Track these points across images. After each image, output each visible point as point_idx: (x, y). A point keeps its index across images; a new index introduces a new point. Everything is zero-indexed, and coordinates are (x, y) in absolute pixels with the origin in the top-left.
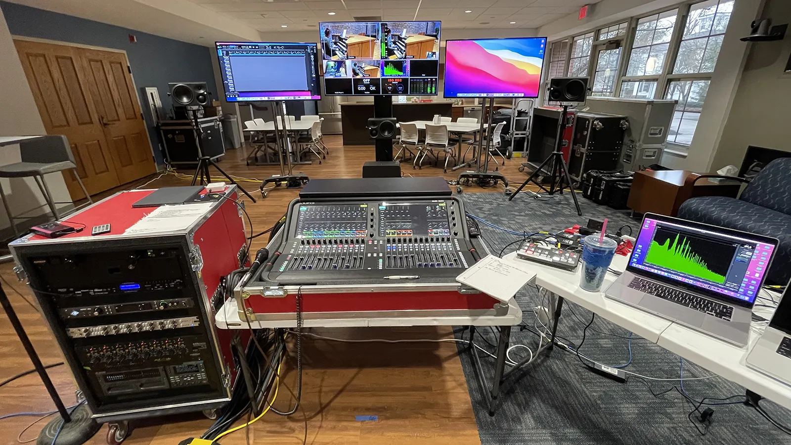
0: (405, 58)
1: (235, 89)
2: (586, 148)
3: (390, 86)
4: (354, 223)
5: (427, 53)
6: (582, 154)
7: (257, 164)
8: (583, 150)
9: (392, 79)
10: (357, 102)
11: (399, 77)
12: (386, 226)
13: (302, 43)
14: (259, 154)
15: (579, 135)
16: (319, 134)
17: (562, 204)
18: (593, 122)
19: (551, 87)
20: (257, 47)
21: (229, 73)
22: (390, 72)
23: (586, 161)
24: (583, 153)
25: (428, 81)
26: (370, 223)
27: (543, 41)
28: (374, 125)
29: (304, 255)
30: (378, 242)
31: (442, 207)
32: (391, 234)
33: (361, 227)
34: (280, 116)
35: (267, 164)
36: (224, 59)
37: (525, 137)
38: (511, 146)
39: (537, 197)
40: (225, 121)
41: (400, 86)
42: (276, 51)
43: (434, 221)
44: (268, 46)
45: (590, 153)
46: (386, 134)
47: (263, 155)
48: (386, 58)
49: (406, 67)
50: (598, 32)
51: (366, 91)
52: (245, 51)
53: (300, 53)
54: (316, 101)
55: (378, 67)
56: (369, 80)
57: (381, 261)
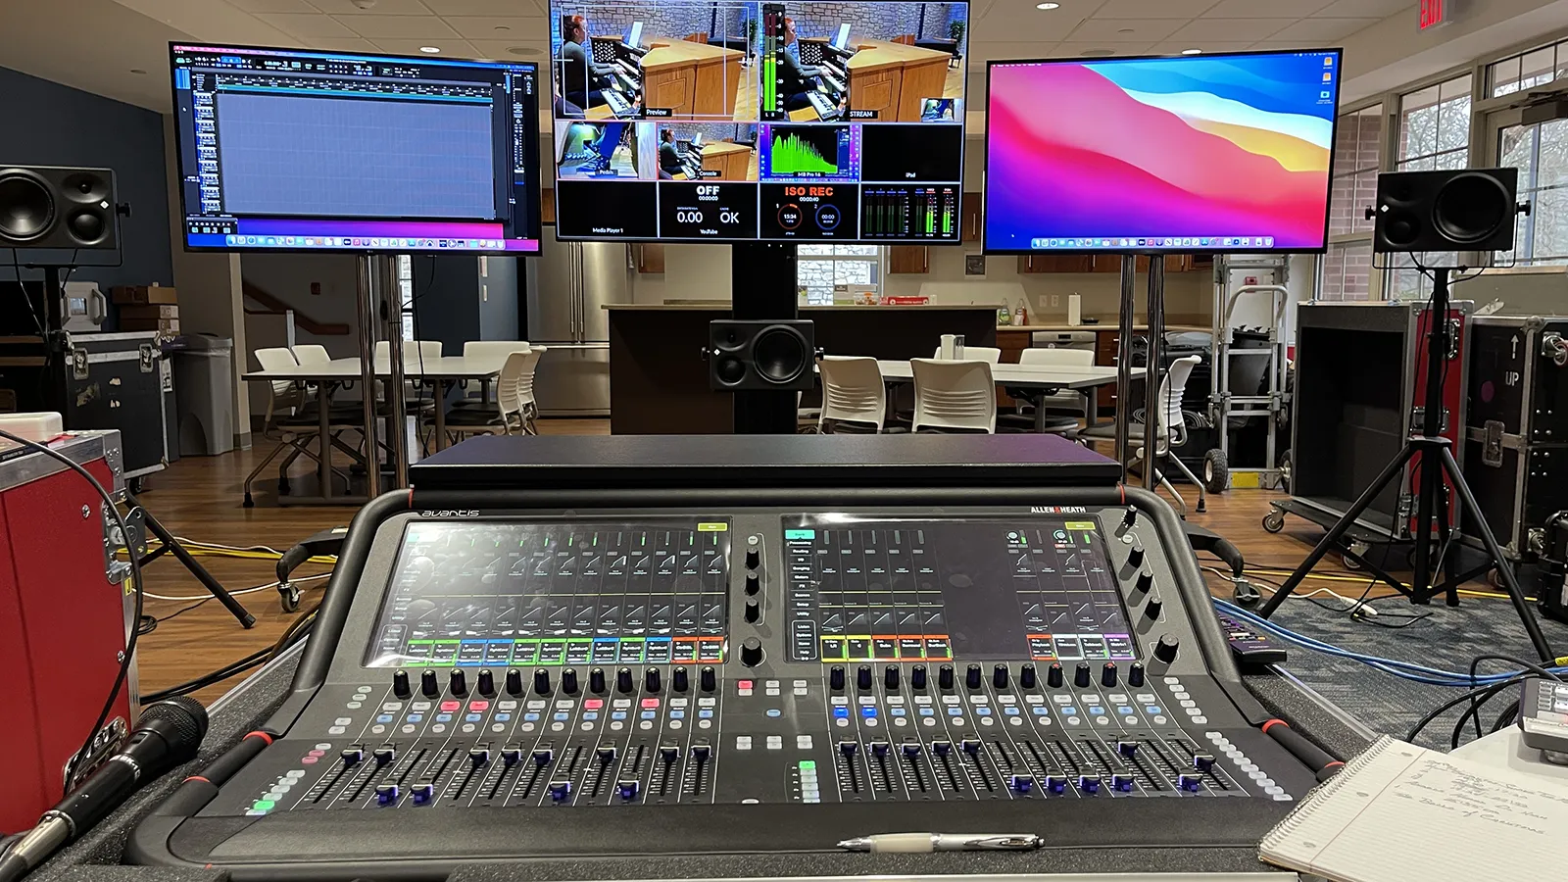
0: (847, 117)
1: (222, 204)
2: (1524, 432)
3: (791, 211)
4: (667, 600)
5: (924, 101)
6: (1511, 455)
7: (283, 499)
8: (1510, 440)
9: (797, 186)
10: (666, 302)
11: (826, 181)
12: (816, 613)
13: (484, 60)
14: (299, 469)
15: (1487, 390)
16: (524, 398)
17: (1468, 640)
18: (1538, 337)
19: (1379, 205)
20: (321, 67)
21: (206, 150)
22: (794, 161)
23: (1530, 482)
24: (1515, 453)
25: (925, 197)
26: (740, 601)
27: (1328, 62)
28: (733, 342)
29: (401, 743)
30: (786, 686)
31: (1078, 535)
32: (845, 649)
33: (698, 619)
34: (388, 342)
35: (321, 500)
36: (193, 99)
37: (1266, 417)
38: (1218, 446)
39: (1363, 614)
40: (186, 358)
41: (828, 211)
42: (390, 84)
43: (1050, 597)
44: (363, 66)
45: (1541, 451)
46: (777, 372)
47: (311, 473)
48: (779, 116)
49: (847, 149)
50: (1483, 74)
51: (704, 225)
52: (277, 78)
53: (476, 93)
54: (521, 258)
55: (752, 145)
56: (716, 189)
57: (808, 769)
